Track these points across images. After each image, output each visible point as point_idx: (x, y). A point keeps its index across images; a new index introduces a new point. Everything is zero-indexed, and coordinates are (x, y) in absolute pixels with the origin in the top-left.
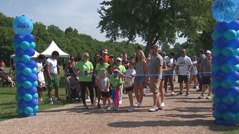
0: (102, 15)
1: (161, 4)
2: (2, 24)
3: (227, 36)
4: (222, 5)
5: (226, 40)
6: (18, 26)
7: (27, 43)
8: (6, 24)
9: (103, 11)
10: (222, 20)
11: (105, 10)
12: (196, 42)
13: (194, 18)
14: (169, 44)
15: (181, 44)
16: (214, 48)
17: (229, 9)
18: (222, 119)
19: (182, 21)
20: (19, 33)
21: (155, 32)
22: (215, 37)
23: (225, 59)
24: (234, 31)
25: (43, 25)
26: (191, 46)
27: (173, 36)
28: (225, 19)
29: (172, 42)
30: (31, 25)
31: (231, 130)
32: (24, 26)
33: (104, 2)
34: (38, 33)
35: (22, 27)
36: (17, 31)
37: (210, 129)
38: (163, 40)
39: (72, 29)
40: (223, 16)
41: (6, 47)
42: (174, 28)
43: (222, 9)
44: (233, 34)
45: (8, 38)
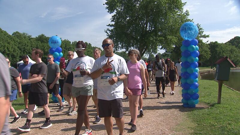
0: (108, 34)
1: (148, 27)
2: (44, 41)
3: (190, 49)
4: (185, 29)
5: (189, 52)
6: (52, 43)
7: (58, 54)
8: (46, 42)
9: (108, 32)
10: (186, 39)
11: (109, 31)
12: (171, 52)
13: (169, 37)
14: (153, 53)
15: (161, 54)
16: (182, 57)
17: (190, 32)
18: (187, 104)
19: (162, 39)
20: (53, 47)
21: (144, 45)
22: (182, 49)
23: (189, 64)
24: (194, 46)
25: (69, 42)
26: (168, 55)
27: (156, 49)
28: (188, 38)
29: (155, 52)
30: (60, 41)
31: (192, 111)
32: (55, 42)
33: (110, 24)
34: (66, 47)
35: (54, 43)
36: (51, 45)
37: (180, 111)
38: (149, 51)
39: (87, 44)
40: (187, 36)
41: (46, 56)
42: (157, 43)
43: (186, 32)
44: (193, 48)
45: (46, 51)
